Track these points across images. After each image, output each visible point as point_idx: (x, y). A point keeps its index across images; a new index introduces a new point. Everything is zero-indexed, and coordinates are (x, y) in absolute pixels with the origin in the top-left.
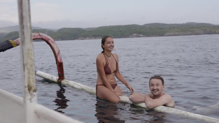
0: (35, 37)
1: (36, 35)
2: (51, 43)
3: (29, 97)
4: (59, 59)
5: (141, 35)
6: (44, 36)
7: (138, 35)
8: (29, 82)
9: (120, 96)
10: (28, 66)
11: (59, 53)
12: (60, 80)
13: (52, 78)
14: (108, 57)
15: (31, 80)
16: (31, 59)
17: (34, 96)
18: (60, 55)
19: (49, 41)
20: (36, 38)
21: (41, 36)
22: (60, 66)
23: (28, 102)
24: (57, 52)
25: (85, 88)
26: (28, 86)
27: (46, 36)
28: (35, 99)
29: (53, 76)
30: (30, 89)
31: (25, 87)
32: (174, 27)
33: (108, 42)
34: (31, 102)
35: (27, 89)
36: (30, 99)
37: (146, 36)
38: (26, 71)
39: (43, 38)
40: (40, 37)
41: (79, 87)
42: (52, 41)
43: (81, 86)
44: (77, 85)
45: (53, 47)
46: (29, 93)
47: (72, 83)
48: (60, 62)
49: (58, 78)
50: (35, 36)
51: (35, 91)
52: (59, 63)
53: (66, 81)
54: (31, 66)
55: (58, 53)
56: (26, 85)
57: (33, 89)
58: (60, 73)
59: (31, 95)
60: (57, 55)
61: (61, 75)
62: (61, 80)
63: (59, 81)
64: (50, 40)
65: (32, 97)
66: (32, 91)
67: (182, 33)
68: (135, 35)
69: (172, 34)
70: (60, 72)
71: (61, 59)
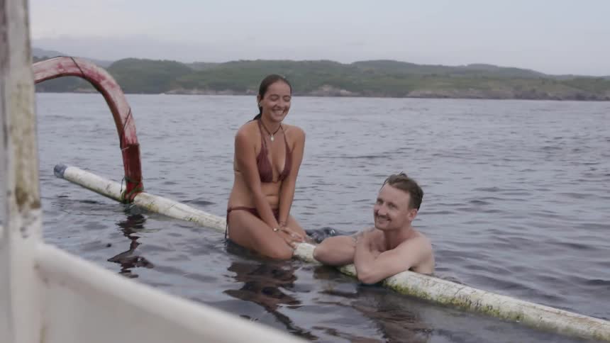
0: (61, 71)
1: (63, 64)
2: (107, 88)
3: (17, 221)
4: (128, 134)
5: (343, 91)
6: (90, 69)
7: (337, 90)
8: (19, 178)
9: (294, 243)
10: (18, 133)
11: (129, 117)
12: (130, 193)
13: (108, 187)
14: (269, 134)
15: (26, 174)
16: (27, 113)
17: (35, 219)
18: (132, 124)
19: (103, 83)
20: (65, 72)
21: (79, 68)
22: (131, 154)
23: (16, 236)
24: (123, 115)
25: (198, 218)
26: (18, 190)
27: (92, 68)
28: (36, 228)
29: (111, 182)
30: (21, 198)
31: (9, 194)
32: (434, 75)
33: (272, 95)
34: (25, 237)
35: (12, 199)
36: (23, 229)
37: (357, 94)
38: (12, 148)
39: (86, 72)
40: (77, 70)
41: (181, 215)
42: (109, 83)
43: (187, 212)
44: (177, 208)
45: (114, 100)
46: (20, 211)
47: (162, 203)
48: (131, 142)
49: (124, 187)
50: (60, 67)
51: (36, 205)
52: (128, 145)
53: (148, 198)
54: (27, 132)
55: (127, 119)
56: (12, 187)
57: (31, 199)
58: (130, 173)
59: (25, 216)
60: (123, 121)
61: (134, 181)
62: (134, 195)
63: (127, 196)
64: (103, 78)
65: (29, 224)
66: (27, 205)
67: (456, 91)
68: (327, 89)
69: (429, 92)
70: (131, 171)
71: (134, 135)
